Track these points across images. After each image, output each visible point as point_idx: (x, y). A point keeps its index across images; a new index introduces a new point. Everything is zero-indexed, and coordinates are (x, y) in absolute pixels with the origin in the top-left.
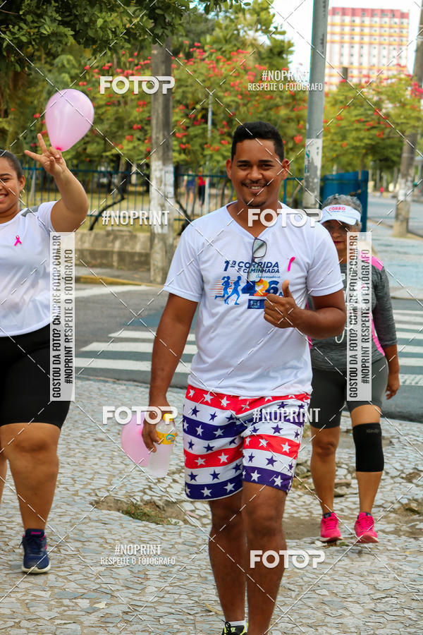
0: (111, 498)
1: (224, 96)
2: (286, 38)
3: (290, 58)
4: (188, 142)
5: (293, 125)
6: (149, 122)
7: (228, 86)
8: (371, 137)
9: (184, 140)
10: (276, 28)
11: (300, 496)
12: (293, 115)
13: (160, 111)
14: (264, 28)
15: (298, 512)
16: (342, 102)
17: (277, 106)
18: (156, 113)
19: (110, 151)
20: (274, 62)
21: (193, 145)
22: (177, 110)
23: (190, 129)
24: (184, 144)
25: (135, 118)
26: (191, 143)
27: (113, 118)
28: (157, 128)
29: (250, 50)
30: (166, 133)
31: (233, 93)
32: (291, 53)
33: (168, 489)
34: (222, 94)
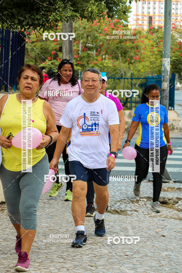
1: (99, 36)
4: (80, 60)
5: (133, 50)
8: (176, 56)
9: (78, 59)
12: (134, 45)
13: (67, 44)
18: (65, 45)
19: (39, 65)
20: (121, 17)
22: (75, 44)
24: (78, 61)
25: (53, 48)
26: (82, 60)
27: (40, 48)
28: (66, 53)
30: (70, 56)
31: (104, 34)
32: (131, 12)
34: (99, 35)
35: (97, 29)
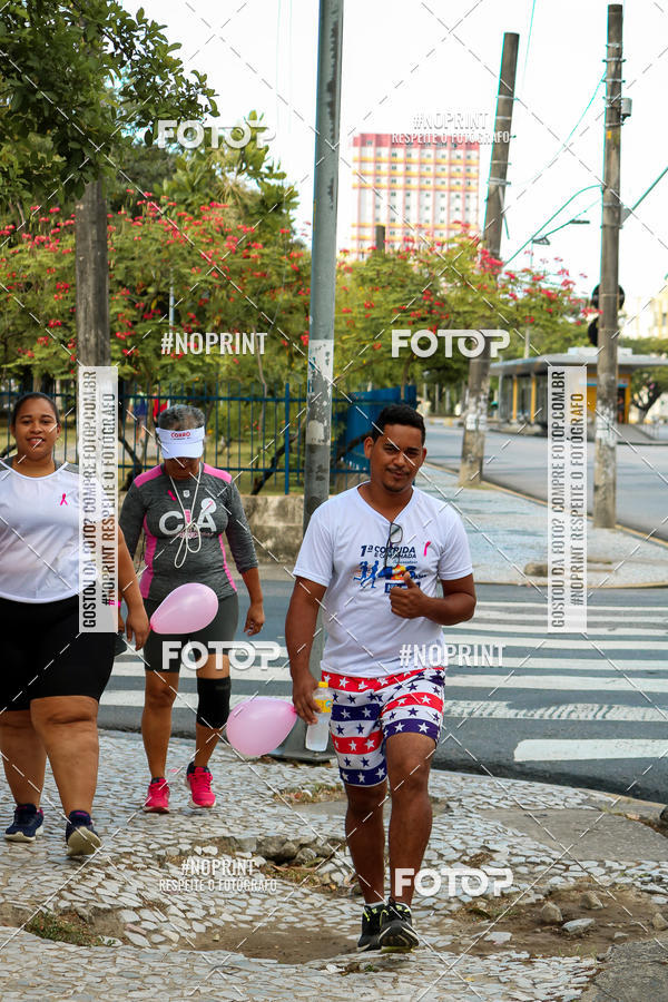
0: (8, 906)
1: (191, 274)
2: (286, 183)
3: (293, 213)
4: (134, 346)
5: (298, 316)
6: (72, 314)
7: (195, 258)
9: (129, 342)
10: (270, 169)
11: (306, 895)
12: (298, 301)
13: (90, 299)
14: (251, 168)
15: (302, 920)
16: (372, 280)
17: (273, 288)
18: (84, 302)
19: (14, 361)
20: (268, 221)
21: (143, 351)
22: (118, 297)
23: (138, 326)
24: (129, 348)
25: (52, 309)
26: (140, 346)
27: (18, 310)
28: (86, 324)
29: (230, 202)
30: (100, 333)
31: (205, 269)
32: (295, 206)
33: (98, 890)
34: (188, 271)
35: (186, 254)
